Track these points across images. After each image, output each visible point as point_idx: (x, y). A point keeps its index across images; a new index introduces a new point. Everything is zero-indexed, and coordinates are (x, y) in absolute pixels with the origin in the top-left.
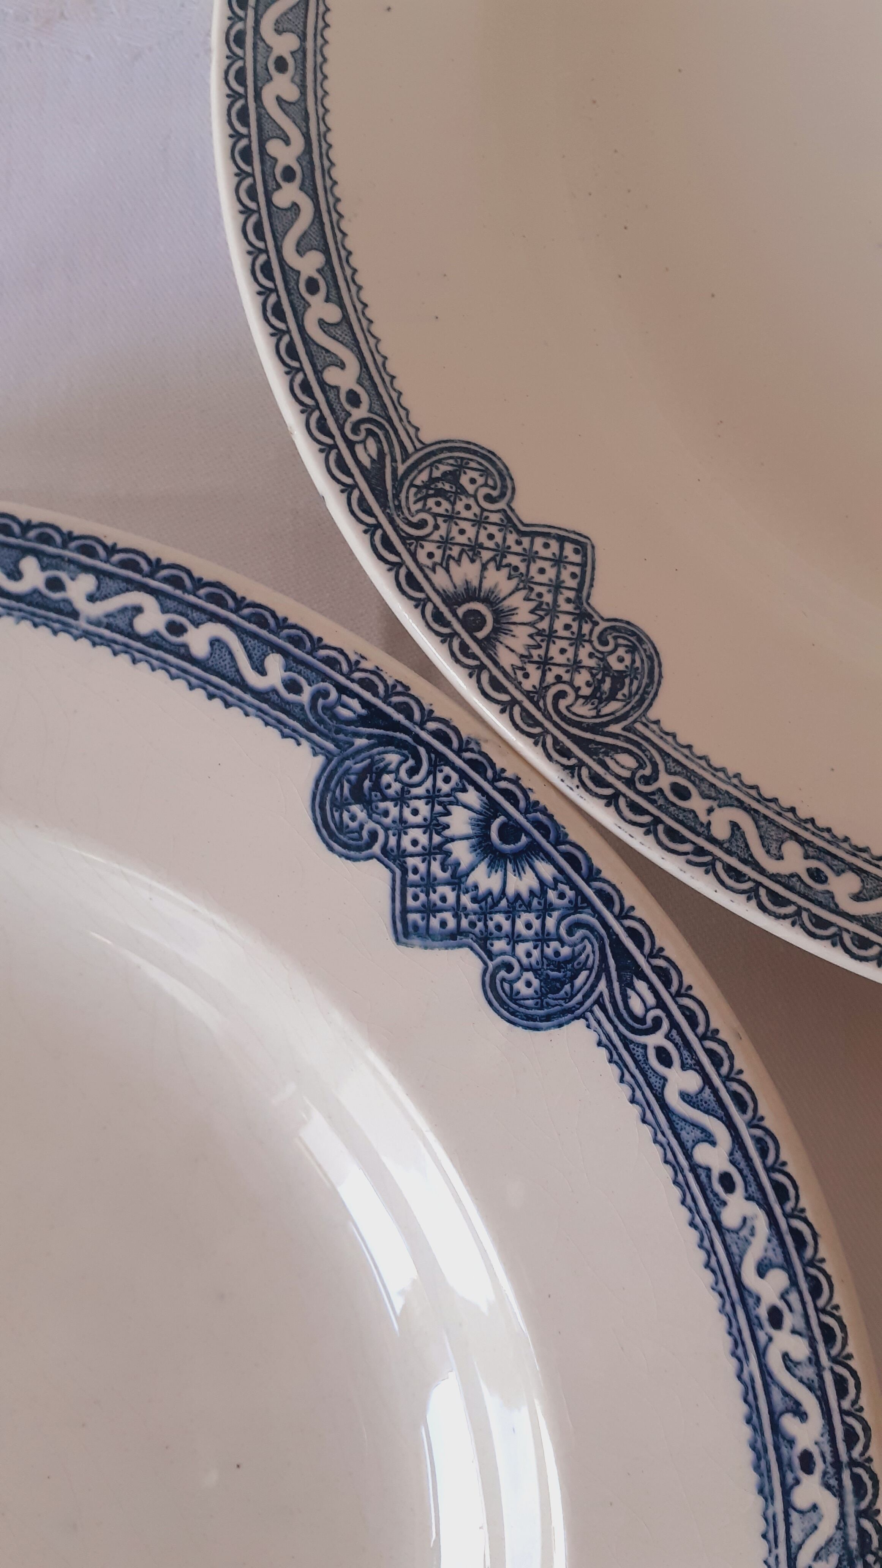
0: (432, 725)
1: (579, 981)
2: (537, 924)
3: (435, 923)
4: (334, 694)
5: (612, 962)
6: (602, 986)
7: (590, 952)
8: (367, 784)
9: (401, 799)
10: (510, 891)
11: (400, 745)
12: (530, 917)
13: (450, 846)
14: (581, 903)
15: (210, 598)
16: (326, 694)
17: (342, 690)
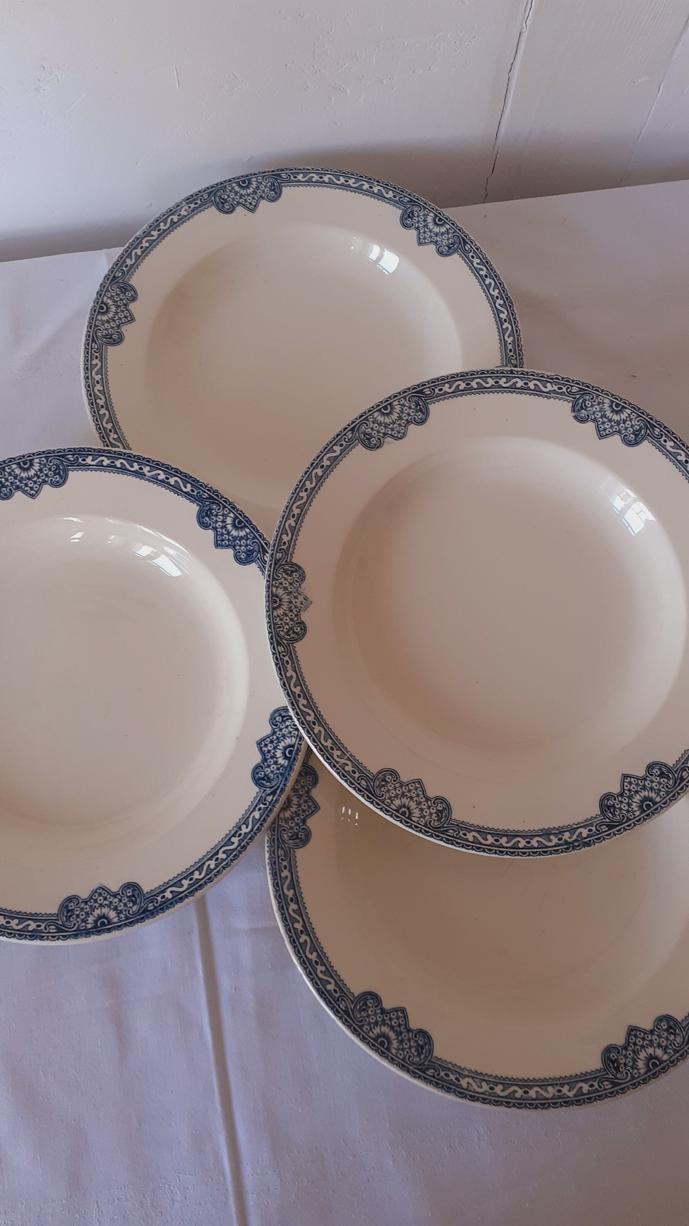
0: (223, 499)
1: (254, 554)
2: (245, 542)
3: (224, 543)
4: (202, 492)
5: (261, 550)
6: (259, 555)
7: (257, 548)
8: (209, 512)
9: (216, 516)
10: (240, 535)
11: (216, 503)
12: (244, 541)
13: (227, 526)
14: (255, 537)
15: (175, 472)
16: (200, 492)
17: (204, 491)
